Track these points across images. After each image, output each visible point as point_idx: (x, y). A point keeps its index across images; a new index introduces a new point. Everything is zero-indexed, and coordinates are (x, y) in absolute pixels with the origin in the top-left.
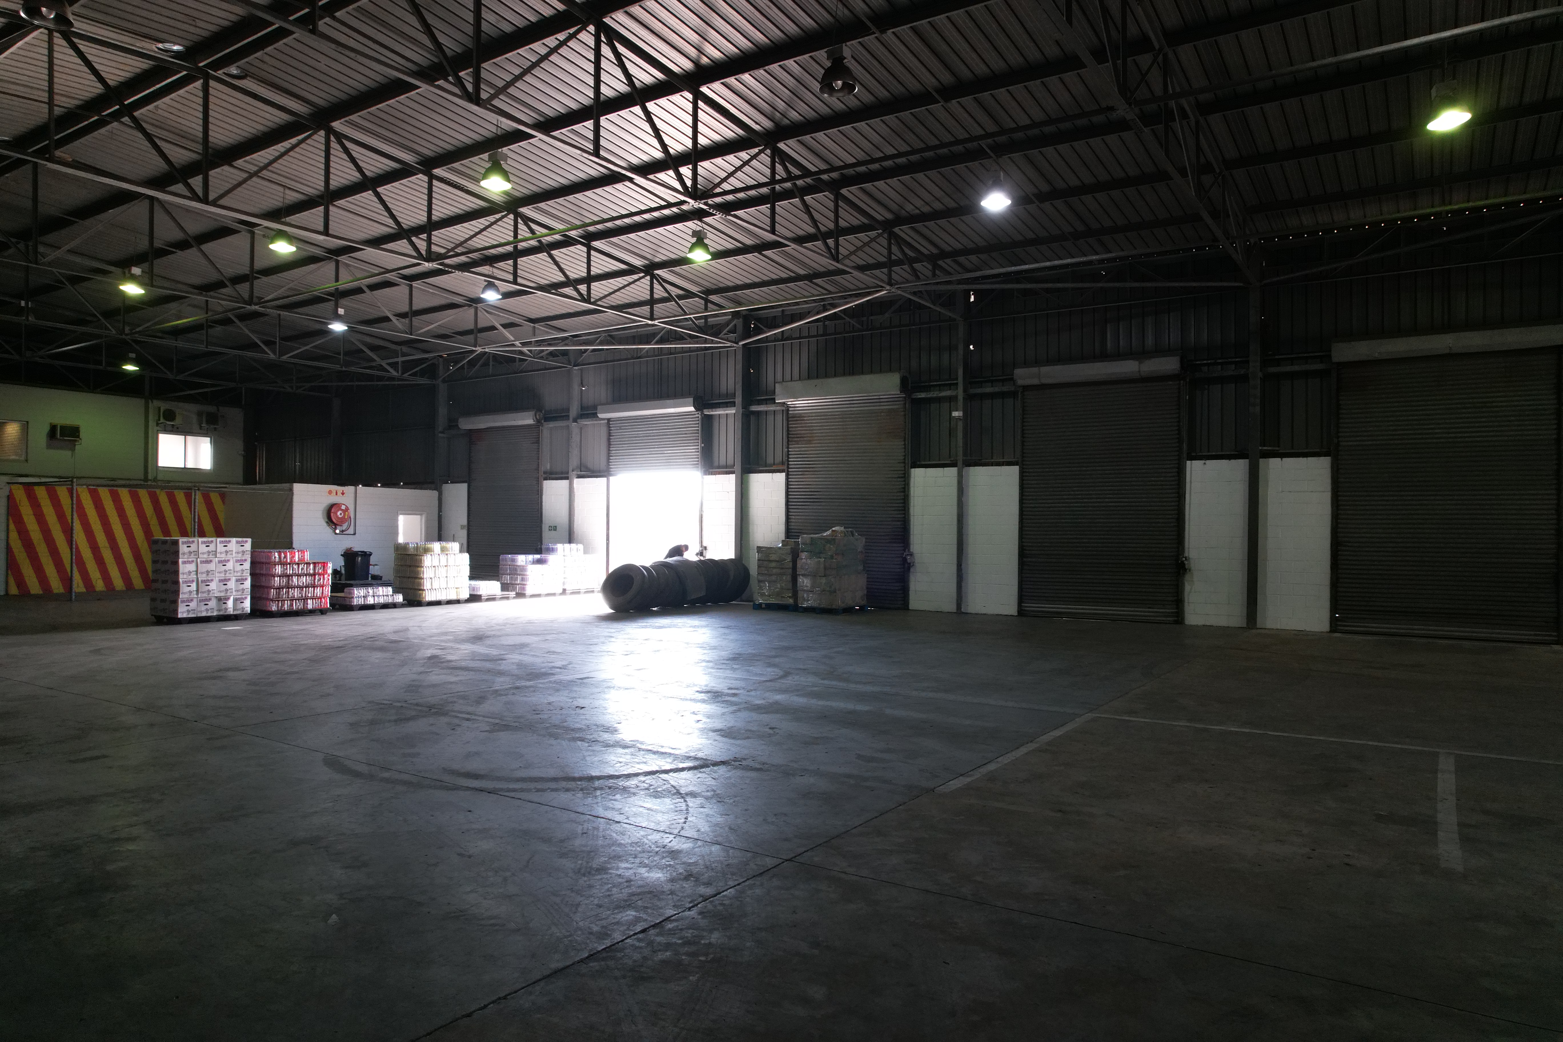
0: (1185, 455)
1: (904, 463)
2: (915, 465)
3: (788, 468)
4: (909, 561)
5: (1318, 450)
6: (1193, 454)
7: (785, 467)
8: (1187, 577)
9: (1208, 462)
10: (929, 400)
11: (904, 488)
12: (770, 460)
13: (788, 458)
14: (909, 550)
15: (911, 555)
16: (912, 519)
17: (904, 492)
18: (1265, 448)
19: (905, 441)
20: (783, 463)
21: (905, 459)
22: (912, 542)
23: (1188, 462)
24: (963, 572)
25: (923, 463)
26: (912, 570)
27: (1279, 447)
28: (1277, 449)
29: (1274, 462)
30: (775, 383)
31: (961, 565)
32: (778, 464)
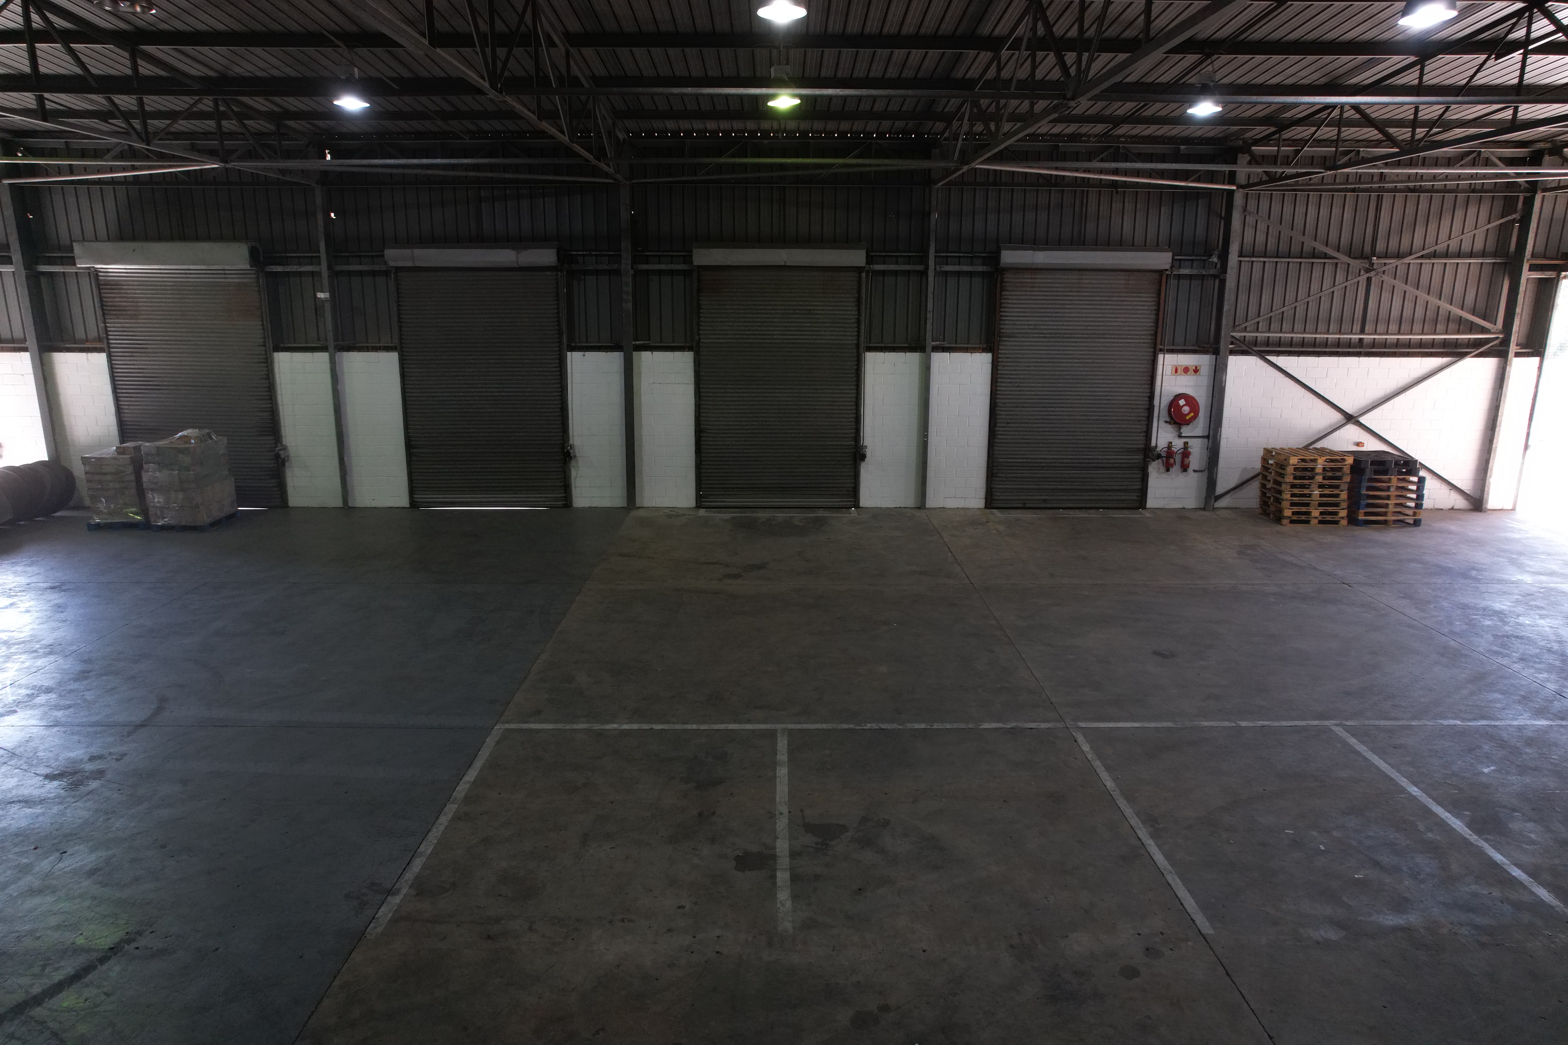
0: (565, 346)
1: (265, 346)
2: (278, 349)
3: (109, 347)
4: (282, 457)
5: (683, 345)
6: (573, 344)
7: (105, 346)
8: (573, 463)
9: (587, 354)
10: (287, 274)
11: (268, 375)
12: (80, 334)
13: (108, 335)
14: (281, 443)
15: (285, 448)
16: (281, 408)
17: (268, 379)
18: (637, 342)
19: (262, 321)
20: (100, 340)
21: (264, 342)
22: (283, 434)
23: (569, 354)
24: (346, 463)
25: (286, 345)
26: (287, 464)
27: (649, 340)
28: (648, 342)
29: (646, 355)
30: (72, 241)
31: (343, 459)
32: (94, 340)
